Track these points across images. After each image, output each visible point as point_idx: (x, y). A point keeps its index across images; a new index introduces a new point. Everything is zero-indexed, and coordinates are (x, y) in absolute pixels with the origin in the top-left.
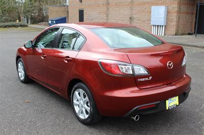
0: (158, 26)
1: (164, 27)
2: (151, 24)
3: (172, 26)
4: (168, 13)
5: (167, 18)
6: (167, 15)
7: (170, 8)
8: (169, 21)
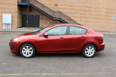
0: (7, 24)
1: (11, 25)
2: (3, 23)
3: (15, 24)
4: (12, 17)
5: (12, 20)
6: (12, 19)
7: (14, 15)
8: (14, 22)
